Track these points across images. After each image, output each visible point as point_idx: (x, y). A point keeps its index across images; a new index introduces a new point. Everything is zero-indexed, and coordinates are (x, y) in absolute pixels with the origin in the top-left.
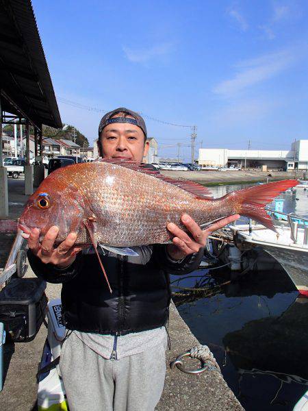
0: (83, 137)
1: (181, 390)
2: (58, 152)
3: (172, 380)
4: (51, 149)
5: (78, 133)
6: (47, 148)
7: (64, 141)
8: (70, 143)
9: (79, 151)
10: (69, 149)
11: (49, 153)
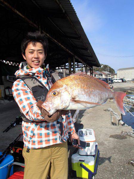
0: (112, 69)
1: (130, 172)
2: (102, 77)
3: (127, 168)
4: (99, 75)
5: (110, 68)
6: (97, 75)
7: (104, 72)
8: (107, 73)
9: (111, 75)
10: (106, 75)
11: (98, 77)
